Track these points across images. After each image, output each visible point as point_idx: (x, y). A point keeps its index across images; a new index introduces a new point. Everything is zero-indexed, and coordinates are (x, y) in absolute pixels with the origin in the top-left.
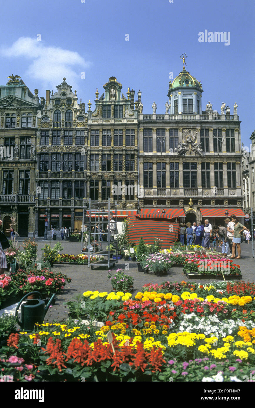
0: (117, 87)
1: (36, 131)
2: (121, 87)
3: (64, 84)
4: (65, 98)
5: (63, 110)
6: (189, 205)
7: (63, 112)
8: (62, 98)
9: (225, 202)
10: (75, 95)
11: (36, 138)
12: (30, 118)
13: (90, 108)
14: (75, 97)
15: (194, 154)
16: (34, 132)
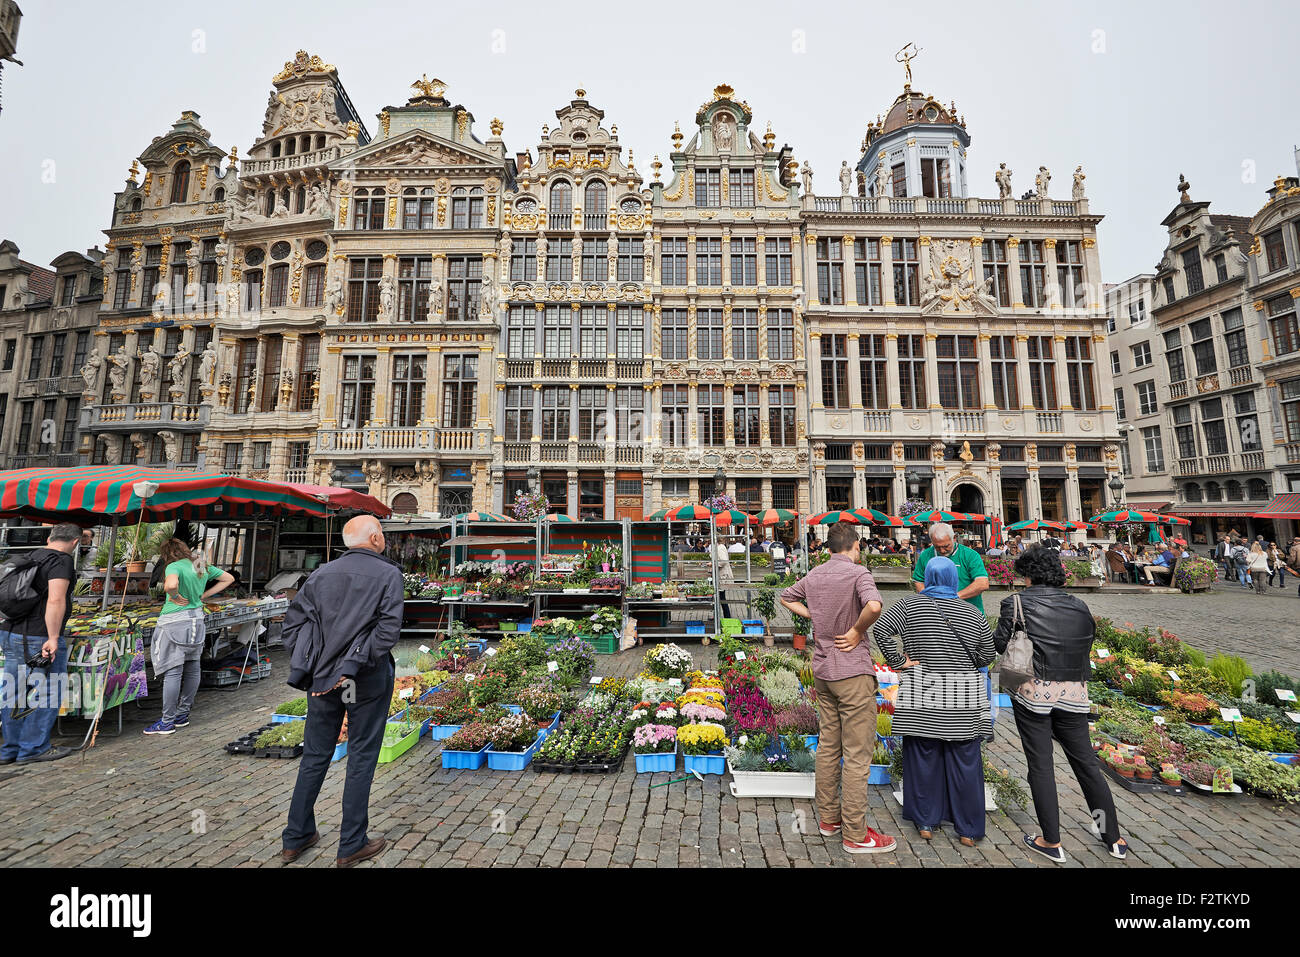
0: (738, 117)
1: (497, 239)
2: (747, 119)
3: (580, 104)
4: (585, 145)
5: (578, 180)
6: (962, 460)
7: (578, 184)
8: (574, 145)
9: (1065, 452)
10: (612, 138)
11: (496, 259)
12: (478, 203)
13: (658, 175)
14: (614, 143)
15: (967, 311)
16: (490, 243)
